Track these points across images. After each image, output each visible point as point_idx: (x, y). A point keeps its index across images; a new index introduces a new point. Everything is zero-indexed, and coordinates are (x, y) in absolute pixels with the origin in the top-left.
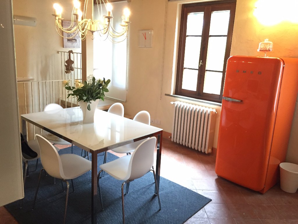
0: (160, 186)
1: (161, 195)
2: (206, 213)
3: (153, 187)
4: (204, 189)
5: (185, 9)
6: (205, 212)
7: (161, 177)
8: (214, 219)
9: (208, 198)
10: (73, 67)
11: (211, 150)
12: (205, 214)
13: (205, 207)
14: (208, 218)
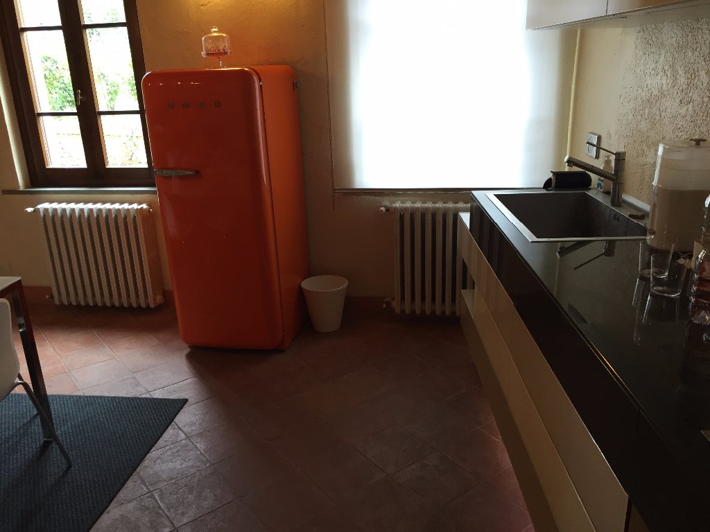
0: (53, 416)
1: (62, 437)
2: (181, 430)
3: (37, 427)
4: (166, 383)
6: (179, 428)
7: (52, 396)
8: (200, 435)
9: (179, 400)
11: (161, 297)
12: (180, 432)
13: (177, 420)
14: (188, 437)
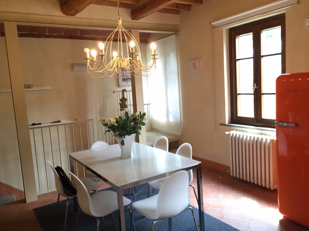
5: (232, 33)
10: (127, 104)
